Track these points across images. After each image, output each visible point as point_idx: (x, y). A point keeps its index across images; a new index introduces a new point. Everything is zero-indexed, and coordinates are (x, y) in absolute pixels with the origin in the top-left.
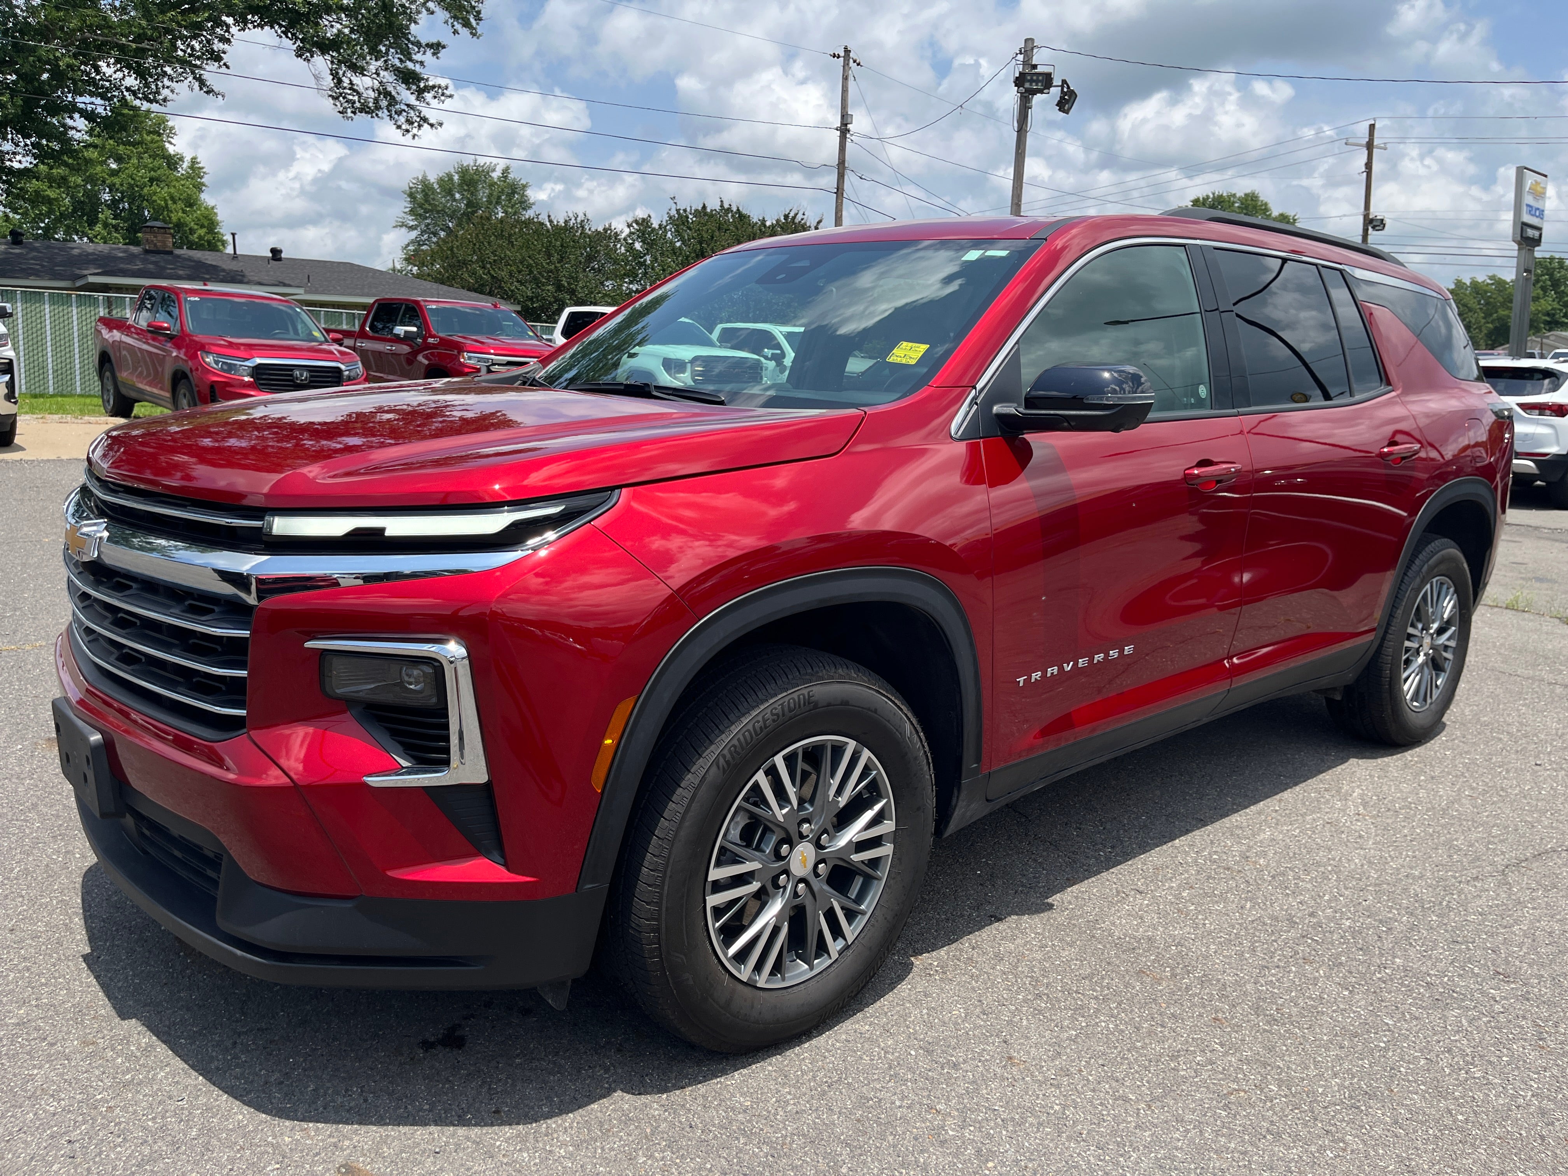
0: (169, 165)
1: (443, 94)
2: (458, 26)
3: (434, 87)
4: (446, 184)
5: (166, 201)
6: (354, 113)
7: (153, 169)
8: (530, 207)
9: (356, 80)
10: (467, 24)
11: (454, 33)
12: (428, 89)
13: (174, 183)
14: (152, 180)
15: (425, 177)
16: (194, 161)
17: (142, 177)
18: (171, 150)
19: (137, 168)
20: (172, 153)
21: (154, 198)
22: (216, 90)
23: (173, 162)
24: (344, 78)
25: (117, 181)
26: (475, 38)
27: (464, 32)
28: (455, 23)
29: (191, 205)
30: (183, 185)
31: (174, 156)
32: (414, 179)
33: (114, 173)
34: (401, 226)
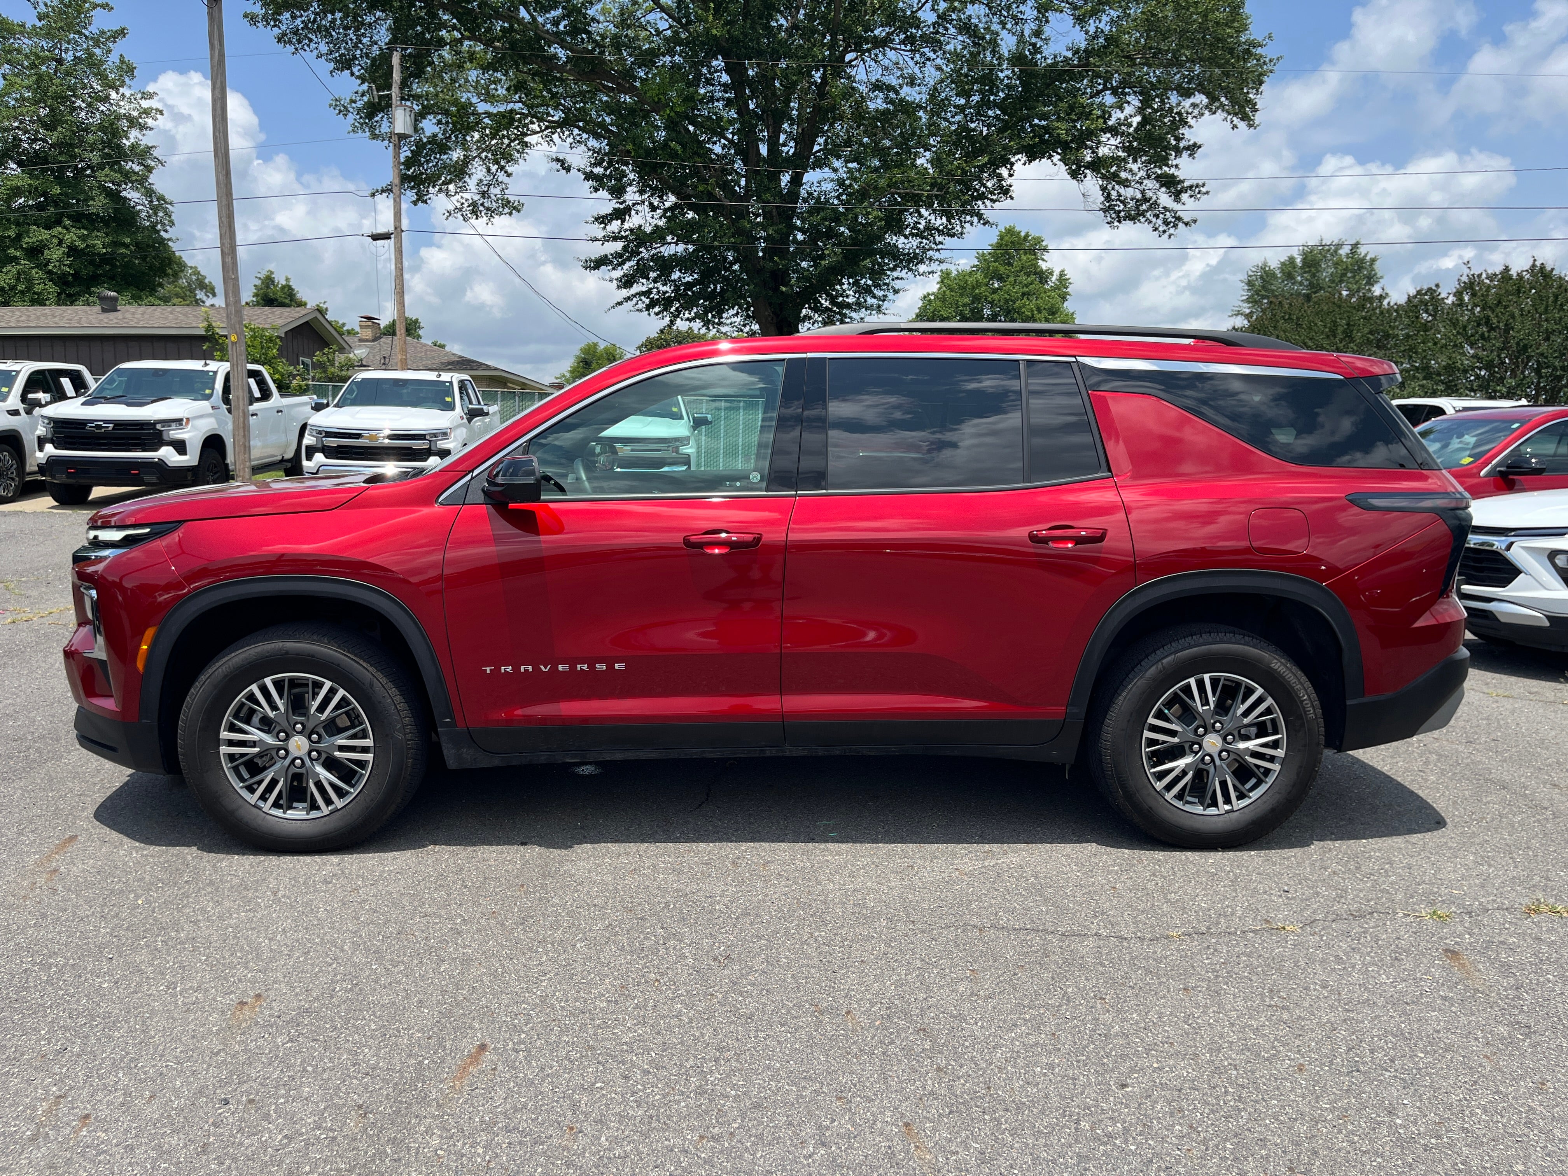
0: (1041, 278)
1: (1199, 193)
2: (1236, 121)
3: (1191, 187)
4: (1288, 267)
5: (1032, 311)
6: (1119, 222)
7: (1027, 286)
8: (1377, 282)
9: (1122, 190)
10: (1245, 118)
11: (1233, 128)
12: (1184, 190)
13: (1043, 295)
14: (1023, 294)
15: (1265, 264)
16: (1062, 274)
17: (1016, 293)
18: (1044, 266)
19: (1013, 285)
20: (1044, 268)
21: (1023, 310)
22: (991, 221)
23: (1043, 276)
24: (1112, 192)
25: (996, 297)
26: (1252, 129)
27: (1242, 125)
28: (1234, 118)
29: (1053, 314)
30: (1049, 297)
31: (1046, 271)
32: (1253, 267)
33: (995, 291)
34: (1236, 315)
